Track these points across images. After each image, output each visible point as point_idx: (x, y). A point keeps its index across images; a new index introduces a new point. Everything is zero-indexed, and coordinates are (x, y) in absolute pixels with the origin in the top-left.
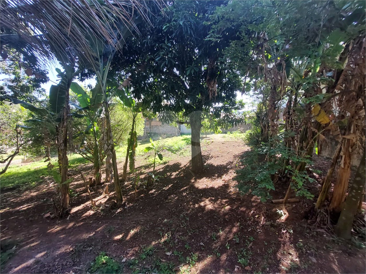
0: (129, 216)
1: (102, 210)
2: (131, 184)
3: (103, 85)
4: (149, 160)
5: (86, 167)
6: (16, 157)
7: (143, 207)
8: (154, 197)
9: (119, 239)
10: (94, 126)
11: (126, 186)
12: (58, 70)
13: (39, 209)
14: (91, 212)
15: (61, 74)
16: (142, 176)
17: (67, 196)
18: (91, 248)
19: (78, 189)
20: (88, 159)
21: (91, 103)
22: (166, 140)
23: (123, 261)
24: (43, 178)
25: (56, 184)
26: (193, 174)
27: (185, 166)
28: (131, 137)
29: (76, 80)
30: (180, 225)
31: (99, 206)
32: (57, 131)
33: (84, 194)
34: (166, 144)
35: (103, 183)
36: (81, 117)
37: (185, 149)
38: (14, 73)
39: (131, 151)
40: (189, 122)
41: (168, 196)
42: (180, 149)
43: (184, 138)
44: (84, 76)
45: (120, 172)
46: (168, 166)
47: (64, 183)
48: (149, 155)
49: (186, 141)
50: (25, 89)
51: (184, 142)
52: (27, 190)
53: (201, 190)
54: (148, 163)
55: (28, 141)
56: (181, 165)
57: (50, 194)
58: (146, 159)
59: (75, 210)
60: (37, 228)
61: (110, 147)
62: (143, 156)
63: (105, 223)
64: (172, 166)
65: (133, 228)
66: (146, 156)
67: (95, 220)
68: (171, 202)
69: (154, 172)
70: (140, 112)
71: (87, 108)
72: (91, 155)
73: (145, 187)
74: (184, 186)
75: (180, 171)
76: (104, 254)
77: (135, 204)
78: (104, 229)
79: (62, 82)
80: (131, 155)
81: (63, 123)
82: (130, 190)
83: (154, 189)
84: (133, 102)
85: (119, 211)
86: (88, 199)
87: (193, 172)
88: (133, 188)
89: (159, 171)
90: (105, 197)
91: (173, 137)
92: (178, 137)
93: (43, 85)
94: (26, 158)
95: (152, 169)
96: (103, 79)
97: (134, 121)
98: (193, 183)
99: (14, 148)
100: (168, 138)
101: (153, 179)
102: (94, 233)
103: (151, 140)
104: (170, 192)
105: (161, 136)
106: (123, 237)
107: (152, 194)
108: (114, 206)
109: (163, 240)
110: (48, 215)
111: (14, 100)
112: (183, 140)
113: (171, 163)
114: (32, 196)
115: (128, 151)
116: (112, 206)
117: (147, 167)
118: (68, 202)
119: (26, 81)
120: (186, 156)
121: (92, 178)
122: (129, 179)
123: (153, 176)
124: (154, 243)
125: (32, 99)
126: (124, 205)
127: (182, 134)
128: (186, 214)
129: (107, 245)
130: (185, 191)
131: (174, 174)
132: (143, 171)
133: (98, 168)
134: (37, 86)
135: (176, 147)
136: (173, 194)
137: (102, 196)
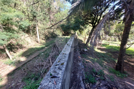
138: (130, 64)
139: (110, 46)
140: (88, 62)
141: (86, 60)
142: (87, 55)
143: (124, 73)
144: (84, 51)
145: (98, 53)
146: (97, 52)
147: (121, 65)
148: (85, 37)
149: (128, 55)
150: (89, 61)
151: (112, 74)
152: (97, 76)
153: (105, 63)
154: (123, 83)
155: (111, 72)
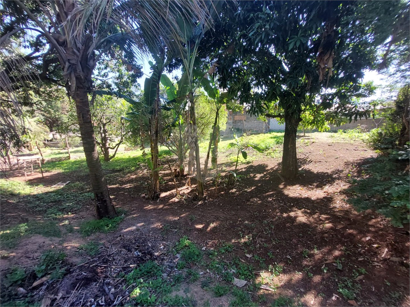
0: (209, 210)
1: (185, 200)
2: (211, 180)
3: (189, 75)
4: (231, 158)
5: (171, 159)
6: (121, 146)
7: (223, 204)
8: (235, 196)
9: (200, 229)
10: (179, 119)
11: (207, 181)
12: (150, 63)
13: (137, 189)
14: (176, 200)
15: (153, 67)
16: (223, 174)
17: (158, 182)
18: (176, 230)
19: (165, 178)
20: (173, 151)
21: (177, 95)
22: (251, 137)
23: (203, 249)
24: (139, 165)
25: (148, 171)
26: (282, 179)
27: (272, 169)
28: (214, 131)
29: (165, 72)
30: (263, 231)
31: (182, 195)
32: (150, 123)
33: (170, 183)
34: (251, 142)
35: (186, 175)
36: (168, 109)
37: (274, 149)
38: (118, 71)
39: (214, 146)
40: (283, 115)
41: (250, 198)
42: (267, 148)
43: (273, 136)
44: (172, 67)
45: (202, 167)
46: (252, 166)
47: (156, 170)
48: (231, 152)
49: (275, 139)
50: (126, 85)
51: (273, 140)
52: (129, 172)
53: (291, 198)
54: (229, 161)
55: (129, 132)
56: (267, 167)
57: (144, 178)
58: (227, 156)
59: (163, 195)
60: (136, 204)
61: (194, 140)
62: (224, 153)
63: (188, 211)
64: (256, 167)
65: (213, 222)
66: (227, 154)
67: (179, 207)
68: (253, 205)
69: (236, 171)
70: (224, 103)
71: (174, 101)
72: (176, 148)
73: (225, 185)
74: (270, 191)
75: (265, 173)
76: (187, 238)
77: (215, 200)
78: (187, 216)
79: (154, 74)
80: (213, 150)
81: (155, 115)
82: (210, 186)
83: (235, 189)
84: (217, 93)
85: (200, 203)
86: (173, 187)
87: (283, 176)
88: (213, 184)
89: (241, 170)
90: (188, 188)
91: (259, 134)
92: (266, 134)
93: (138, 80)
94: (127, 147)
95: (234, 168)
96: (189, 67)
97: (217, 114)
98: (282, 189)
99: (120, 138)
100: (253, 135)
101: (235, 177)
102: (178, 218)
103: (234, 136)
104: (252, 194)
105: (246, 132)
106: (203, 227)
107: (233, 193)
108: (196, 198)
109: (243, 240)
110: (144, 195)
111: (119, 95)
112: (271, 138)
113: (255, 164)
114: (133, 178)
115: (210, 145)
116: (193, 198)
117: (228, 165)
118: (158, 187)
119: (126, 77)
120: (275, 157)
121: (176, 169)
122: (210, 175)
123: (235, 175)
124: (233, 241)
125: (131, 94)
126: (205, 199)
127: (270, 131)
128: (271, 221)
129: (189, 231)
130: (270, 196)
131: (258, 176)
132: (224, 168)
133: (182, 161)
134: (134, 81)
135: (262, 146)
136: (256, 197)
137: (185, 187)
138: (124, 189)
139: (75, 162)
143: (118, 214)
146: (29, 195)
147: (105, 201)
149: (119, 171)
151: (93, 237)
152: (35, 284)
153: (67, 219)
154: (119, 239)
155: (88, 233)
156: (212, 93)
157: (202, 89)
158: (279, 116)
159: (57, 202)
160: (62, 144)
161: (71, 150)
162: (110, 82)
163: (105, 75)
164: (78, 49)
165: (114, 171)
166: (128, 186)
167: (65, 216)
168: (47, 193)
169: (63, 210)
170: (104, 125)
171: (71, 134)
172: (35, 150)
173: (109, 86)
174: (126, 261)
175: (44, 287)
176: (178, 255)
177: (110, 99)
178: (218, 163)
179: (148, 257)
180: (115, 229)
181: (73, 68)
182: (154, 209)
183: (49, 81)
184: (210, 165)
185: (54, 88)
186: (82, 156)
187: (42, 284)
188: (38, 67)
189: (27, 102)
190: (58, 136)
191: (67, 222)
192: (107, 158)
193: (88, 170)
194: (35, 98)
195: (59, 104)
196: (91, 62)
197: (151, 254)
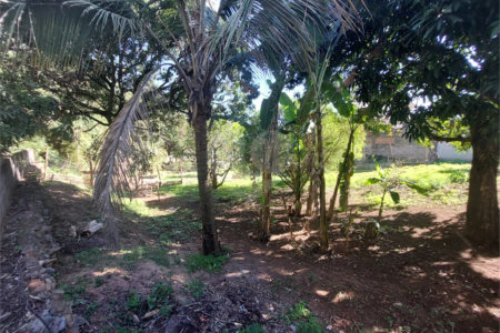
0: (336, 270)
1: (302, 249)
2: (339, 227)
3: (317, 90)
4: (369, 198)
5: (284, 192)
6: (230, 172)
7: (358, 266)
8: (377, 257)
9: (323, 297)
10: (299, 144)
11: (332, 228)
12: (268, 81)
13: (244, 226)
14: (291, 248)
15: (272, 86)
16: (357, 221)
17: (268, 220)
18: (290, 290)
19: (277, 216)
20: (287, 183)
21: (297, 115)
22: (401, 169)
23: (327, 328)
24: (246, 196)
25: (257, 205)
26: (466, 241)
27: (445, 222)
28: (345, 161)
29: (285, 90)
30: (430, 327)
31: (299, 242)
33: (282, 223)
34: (403, 176)
35: (303, 216)
36: (286, 133)
37: (447, 189)
38: (234, 93)
39: (344, 181)
40: (468, 138)
41: (406, 264)
42: (433, 188)
43: (444, 169)
45: (327, 207)
46: (405, 215)
47: (267, 206)
48: (369, 190)
49: (449, 174)
50: (241, 107)
51: (445, 176)
52: (235, 204)
53: (490, 280)
54: (367, 202)
55: (239, 158)
56: (435, 218)
57: (251, 214)
58: (363, 195)
59: (274, 238)
60: (242, 244)
61: (319, 172)
62: (358, 190)
63: (306, 267)
64: (414, 216)
65: (343, 291)
66: (363, 191)
67: (295, 258)
68: (410, 278)
69: (379, 218)
70: (362, 122)
71: (294, 122)
73: (361, 238)
74: (443, 258)
75: (432, 228)
76: (305, 305)
77: (346, 258)
78: (305, 273)
79: (273, 94)
80: (343, 186)
82: (337, 235)
83: (378, 246)
84: (352, 109)
85: (323, 258)
86: (288, 230)
87: (467, 237)
88: (343, 233)
89: (387, 219)
90: (305, 234)
91: (417, 165)
92: (430, 166)
93: (254, 101)
94: (235, 174)
95: (375, 213)
96: (317, 81)
97: (351, 138)
98: (468, 260)
99: (229, 164)
100: (407, 167)
101: (377, 229)
102: (293, 273)
103: (378, 168)
104: (407, 260)
105: (394, 161)
106: (328, 295)
107: (374, 252)
108: (317, 250)
110: (251, 234)
111: (233, 118)
112: (442, 172)
113: (414, 211)
114: (239, 212)
115: (339, 180)
116: (314, 249)
117: (365, 208)
118: (268, 227)
119: (241, 99)
120: (449, 204)
121: (291, 207)
122: (336, 220)
123: (378, 225)
124: (376, 329)
125: (245, 116)
126: (329, 253)
127: (438, 161)
128: (447, 313)
129: (309, 296)
130: (444, 268)
131: (419, 232)
132: (359, 212)
133: (298, 197)
134: (249, 103)
135: (425, 184)
136: (416, 264)
137: (302, 232)
138: (230, 222)
139: (186, 188)
140: (109, 276)
141: (97, 274)
142: (101, 246)
143: (223, 252)
144: (84, 234)
145: (152, 219)
146: (146, 218)
147: (212, 235)
148: (88, 170)
149: (226, 201)
150: (112, 271)
151: (197, 274)
152: (147, 315)
153: (175, 248)
154: (223, 284)
155: (193, 269)
156: (345, 109)
157: (330, 105)
158: (459, 138)
159: (169, 228)
160: (176, 168)
161: (184, 174)
162: (225, 105)
163: (221, 99)
164: (202, 77)
165: (221, 200)
166: (233, 220)
167: (174, 244)
168: (161, 217)
169: (173, 238)
170: (215, 150)
171: (185, 158)
172: (155, 173)
173: (223, 110)
174: (230, 316)
175: (153, 321)
176: (293, 327)
177: (224, 123)
178: (349, 203)
179: (255, 317)
180: (220, 271)
181: (196, 95)
182: (263, 255)
183: (173, 108)
184: (337, 205)
185: (176, 114)
186: (195, 182)
187: (151, 318)
188: (166, 96)
189: (154, 129)
190: (174, 160)
191: (175, 252)
192: (215, 185)
193: (198, 198)
194: (161, 125)
195: (177, 129)
196: (212, 88)
197: (259, 316)
